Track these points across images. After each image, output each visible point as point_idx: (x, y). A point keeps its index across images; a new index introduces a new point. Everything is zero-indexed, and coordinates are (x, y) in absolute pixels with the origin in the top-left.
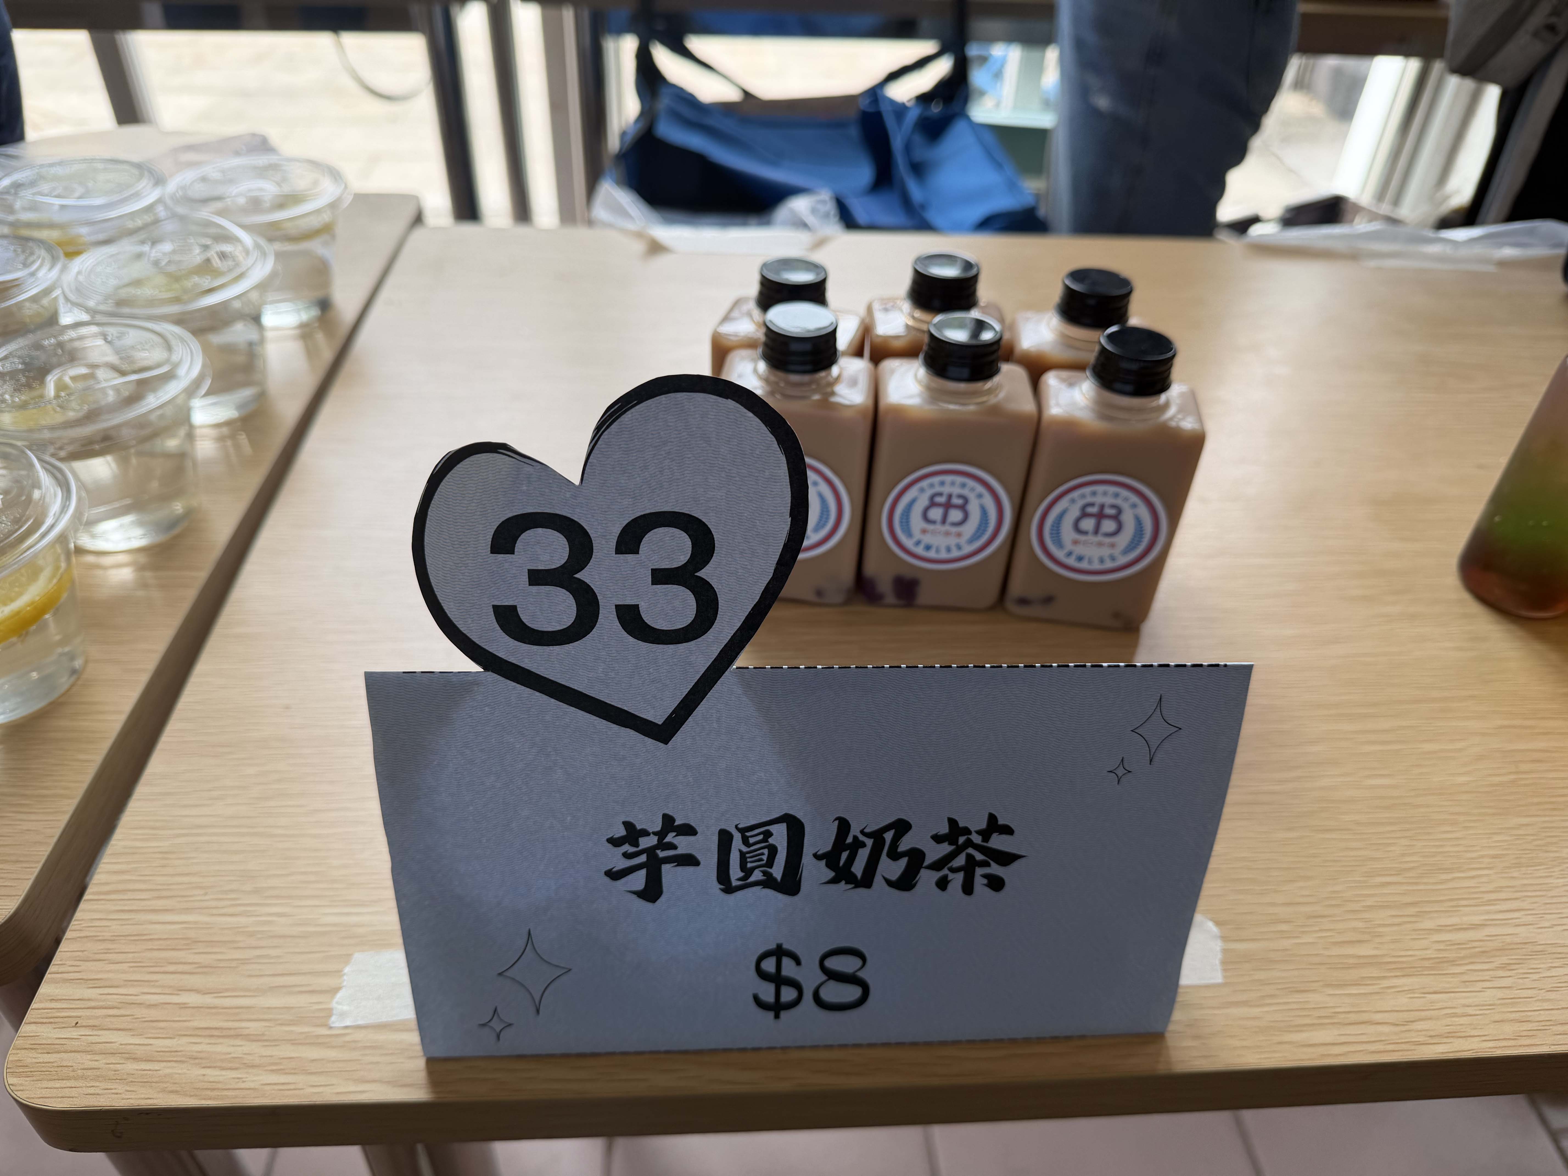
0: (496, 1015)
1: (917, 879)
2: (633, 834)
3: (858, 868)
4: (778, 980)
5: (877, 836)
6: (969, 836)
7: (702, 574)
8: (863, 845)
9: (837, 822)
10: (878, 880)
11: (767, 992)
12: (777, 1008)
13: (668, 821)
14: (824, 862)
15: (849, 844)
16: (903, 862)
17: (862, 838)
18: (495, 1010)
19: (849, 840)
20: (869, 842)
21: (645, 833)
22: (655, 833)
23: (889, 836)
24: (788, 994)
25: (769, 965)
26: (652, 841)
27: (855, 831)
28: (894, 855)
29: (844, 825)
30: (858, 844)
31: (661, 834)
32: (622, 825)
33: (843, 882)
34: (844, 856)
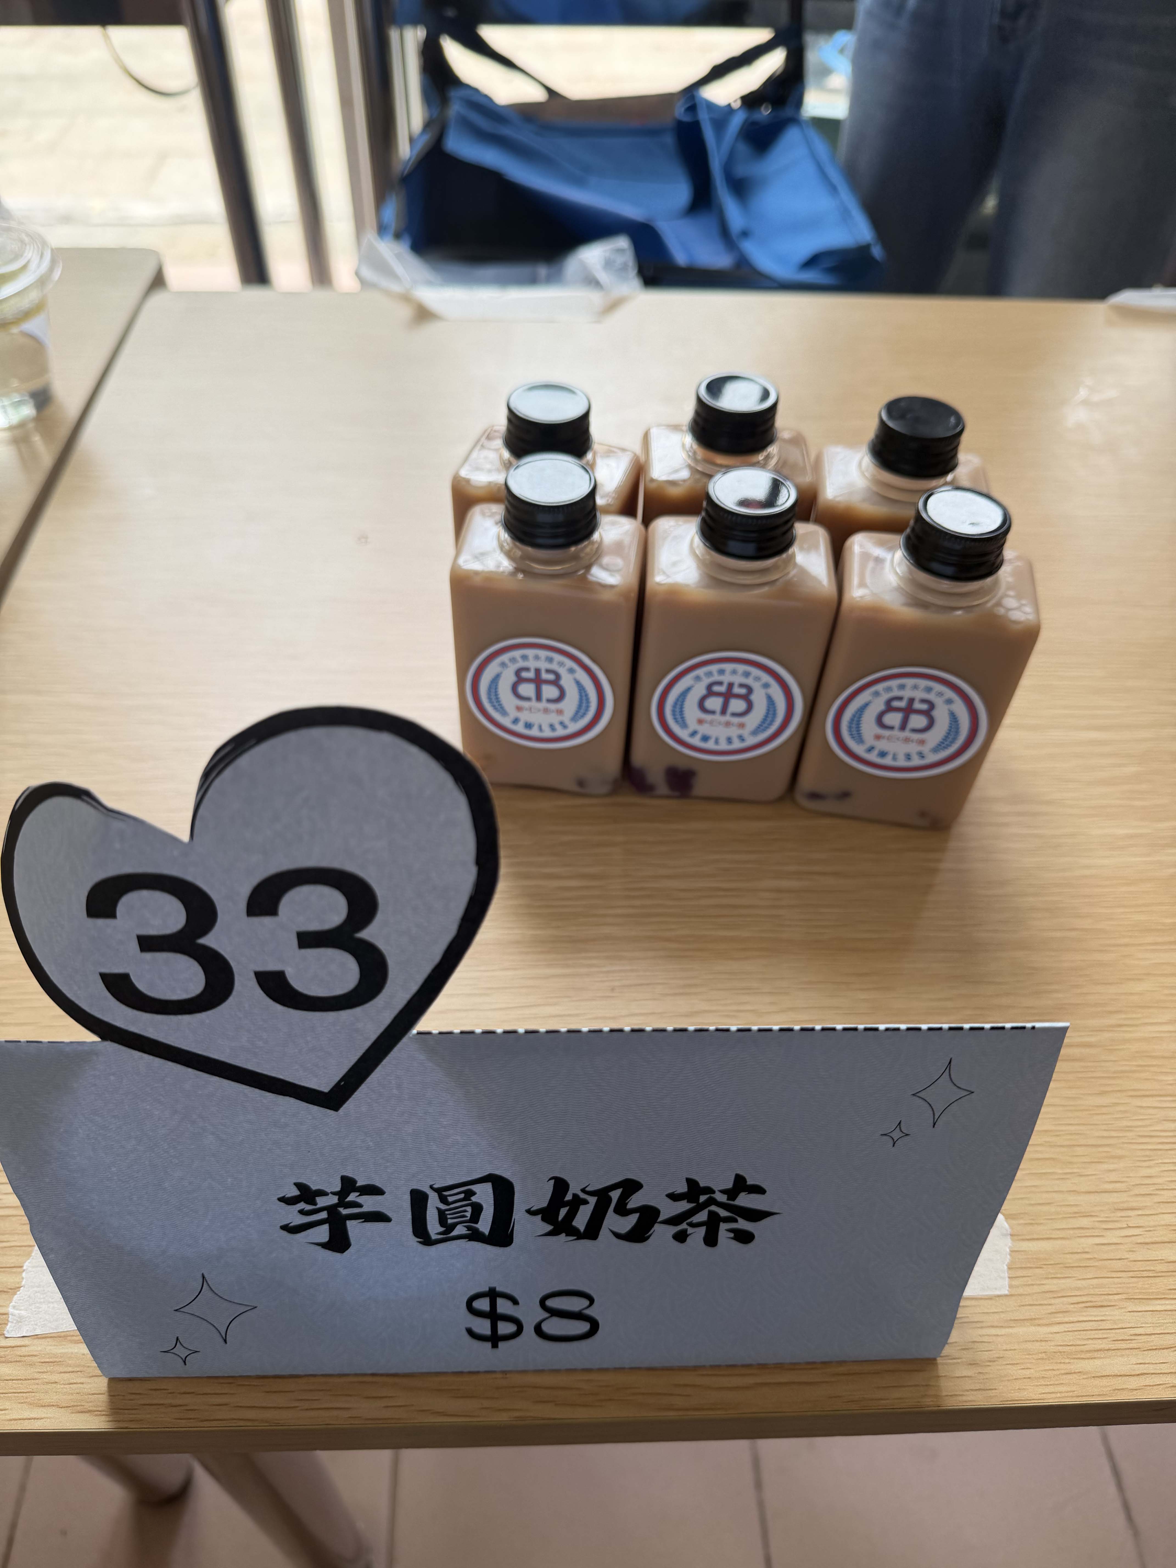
0: (178, 1342)
1: (650, 1233)
2: (306, 1194)
3: (581, 1221)
4: (494, 1316)
5: (603, 1195)
6: (712, 1195)
7: (364, 934)
8: (586, 1202)
9: (552, 1182)
10: (604, 1232)
11: (483, 1327)
12: (495, 1339)
13: (348, 1184)
14: (540, 1216)
15: (568, 1201)
16: (633, 1219)
17: (583, 1196)
18: (177, 1339)
19: (569, 1197)
20: (592, 1200)
21: (322, 1193)
22: (334, 1193)
23: (615, 1195)
24: (505, 1328)
25: (483, 1304)
26: (334, 1200)
27: (575, 1188)
28: (622, 1210)
29: (560, 1185)
30: (577, 1202)
31: (342, 1194)
32: (295, 1186)
33: (564, 1235)
34: (563, 1212)
